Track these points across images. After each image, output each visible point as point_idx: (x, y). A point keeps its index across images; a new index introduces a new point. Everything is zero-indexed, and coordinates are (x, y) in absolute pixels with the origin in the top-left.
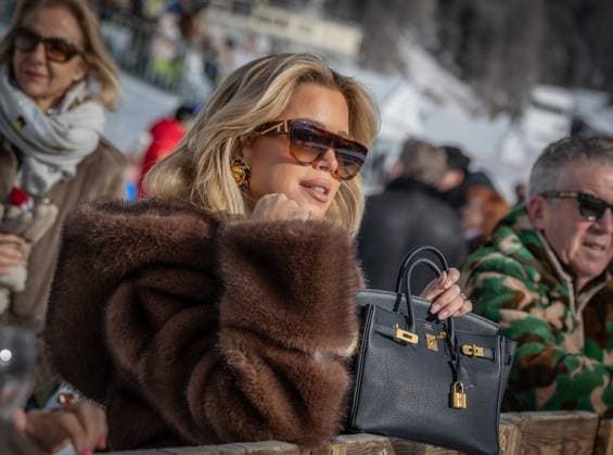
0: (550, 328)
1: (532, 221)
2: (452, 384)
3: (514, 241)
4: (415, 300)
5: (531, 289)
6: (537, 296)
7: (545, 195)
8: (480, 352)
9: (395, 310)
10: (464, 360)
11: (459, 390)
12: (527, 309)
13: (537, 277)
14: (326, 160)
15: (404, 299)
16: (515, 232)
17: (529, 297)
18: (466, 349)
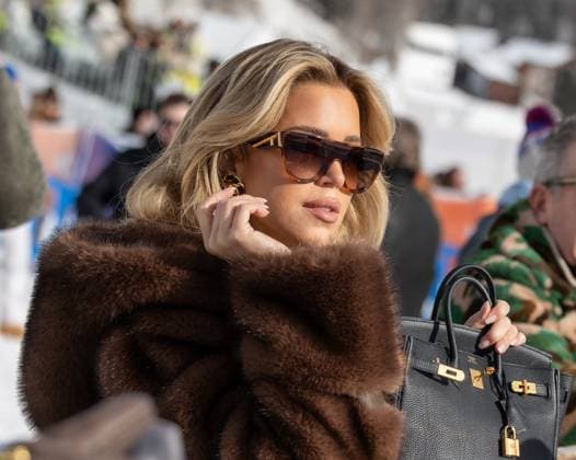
0: (565, 343)
1: (536, 214)
2: (503, 428)
3: (518, 241)
4: (457, 329)
5: (543, 298)
6: (548, 305)
7: (548, 184)
8: (532, 388)
9: (432, 339)
10: (514, 400)
11: (511, 434)
12: (539, 321)
13: (548, 282)
14: (329, 176)
15: (443, 326)
16: (518, 229)
17: (540, 307)
18: (516, 386)
